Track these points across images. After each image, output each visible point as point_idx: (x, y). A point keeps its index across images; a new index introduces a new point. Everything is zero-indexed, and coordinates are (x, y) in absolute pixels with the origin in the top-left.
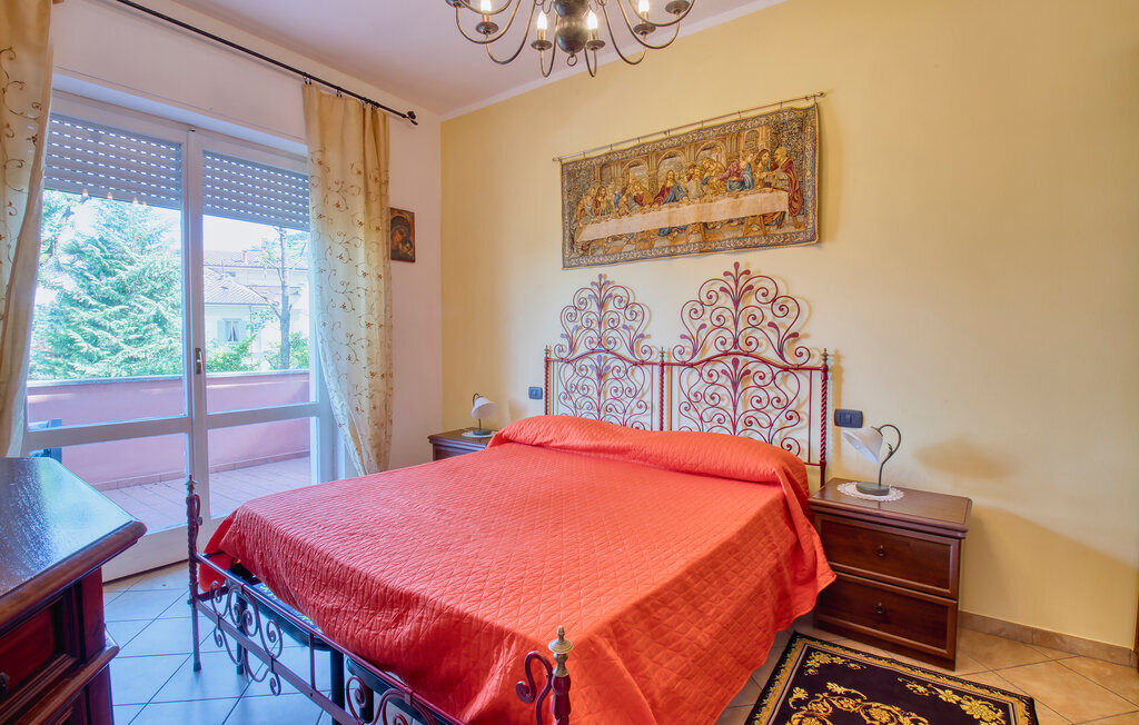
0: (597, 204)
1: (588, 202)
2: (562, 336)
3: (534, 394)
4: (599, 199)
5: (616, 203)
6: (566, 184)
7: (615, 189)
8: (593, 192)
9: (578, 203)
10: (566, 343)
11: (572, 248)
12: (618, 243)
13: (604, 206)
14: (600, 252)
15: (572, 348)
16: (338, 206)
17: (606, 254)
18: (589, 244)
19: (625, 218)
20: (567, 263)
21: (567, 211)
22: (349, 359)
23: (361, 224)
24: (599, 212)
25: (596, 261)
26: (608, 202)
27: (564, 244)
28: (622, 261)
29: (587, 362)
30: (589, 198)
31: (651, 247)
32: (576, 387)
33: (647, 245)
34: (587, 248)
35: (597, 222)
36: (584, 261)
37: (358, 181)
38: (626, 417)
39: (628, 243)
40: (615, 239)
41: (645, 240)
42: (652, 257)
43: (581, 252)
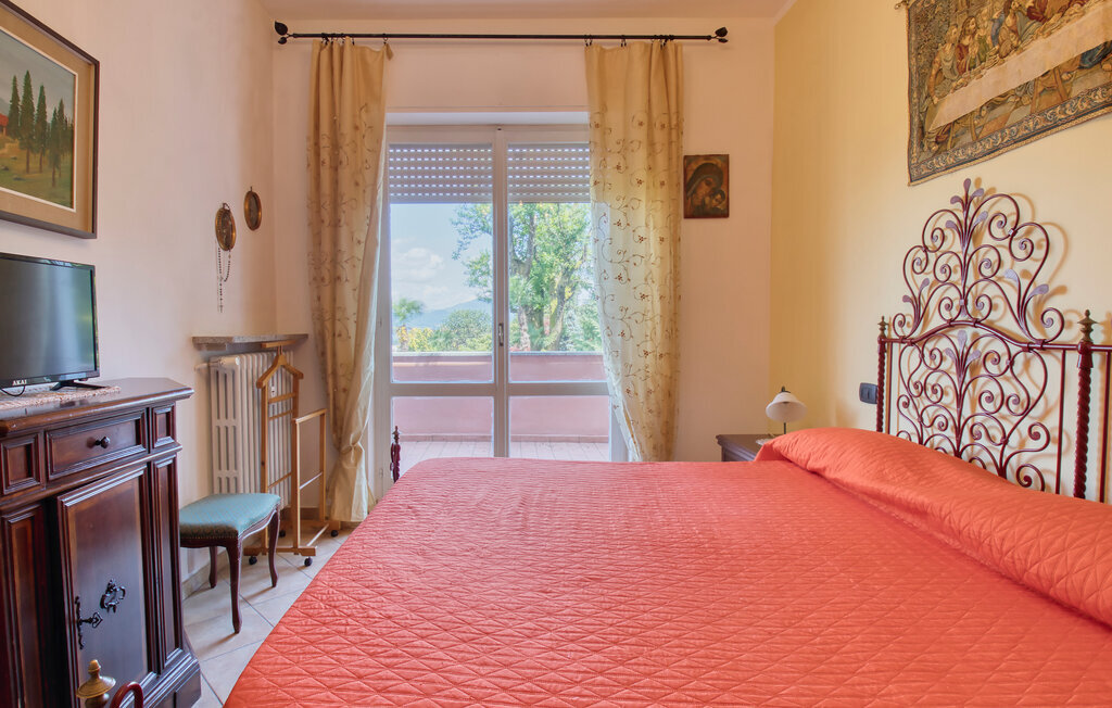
0: (961, 50)
1: (947, 53)
2: (906, 299)
3: (866, 394)
4: (966, 41)
5: (995, 37)
6: (913, 39)
7: (992, 11)
8: (954, 32)
9: (931, 64)
10: (909, 310)
11: (922, 145)
12: (999, 111)
13: (974, 51)
14: (967, 138)
15: (919, 317)
16: (618, 167)
17: (977, 139)
18: (948, 129)
19: (1013, 58)
20: (915, 174)
21: (916, 83)
22: (623, 334)
23: (640, 182)
24: (966, 66)
25: (961, 157)
26: (982, 40)
27: (910, 142)
28: (1007, 145)
29: (943, 344)
30: (948, 47)
31: (1064, 100)
32: (924, 388)
33: (1054, 98)
34: (945, 137)
35: (962, 85)
36: (939, 162)
37: (639, 134)
38: (1007, 452)
39: (1018, 105)
40: (992, 105)
41: (1050, 89)
42: (1068, 120)
43: (935, 148)
